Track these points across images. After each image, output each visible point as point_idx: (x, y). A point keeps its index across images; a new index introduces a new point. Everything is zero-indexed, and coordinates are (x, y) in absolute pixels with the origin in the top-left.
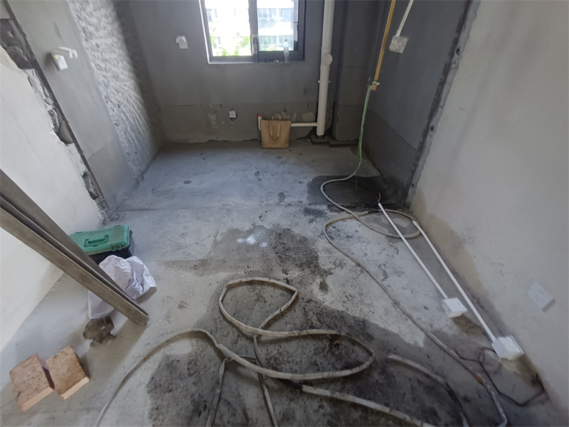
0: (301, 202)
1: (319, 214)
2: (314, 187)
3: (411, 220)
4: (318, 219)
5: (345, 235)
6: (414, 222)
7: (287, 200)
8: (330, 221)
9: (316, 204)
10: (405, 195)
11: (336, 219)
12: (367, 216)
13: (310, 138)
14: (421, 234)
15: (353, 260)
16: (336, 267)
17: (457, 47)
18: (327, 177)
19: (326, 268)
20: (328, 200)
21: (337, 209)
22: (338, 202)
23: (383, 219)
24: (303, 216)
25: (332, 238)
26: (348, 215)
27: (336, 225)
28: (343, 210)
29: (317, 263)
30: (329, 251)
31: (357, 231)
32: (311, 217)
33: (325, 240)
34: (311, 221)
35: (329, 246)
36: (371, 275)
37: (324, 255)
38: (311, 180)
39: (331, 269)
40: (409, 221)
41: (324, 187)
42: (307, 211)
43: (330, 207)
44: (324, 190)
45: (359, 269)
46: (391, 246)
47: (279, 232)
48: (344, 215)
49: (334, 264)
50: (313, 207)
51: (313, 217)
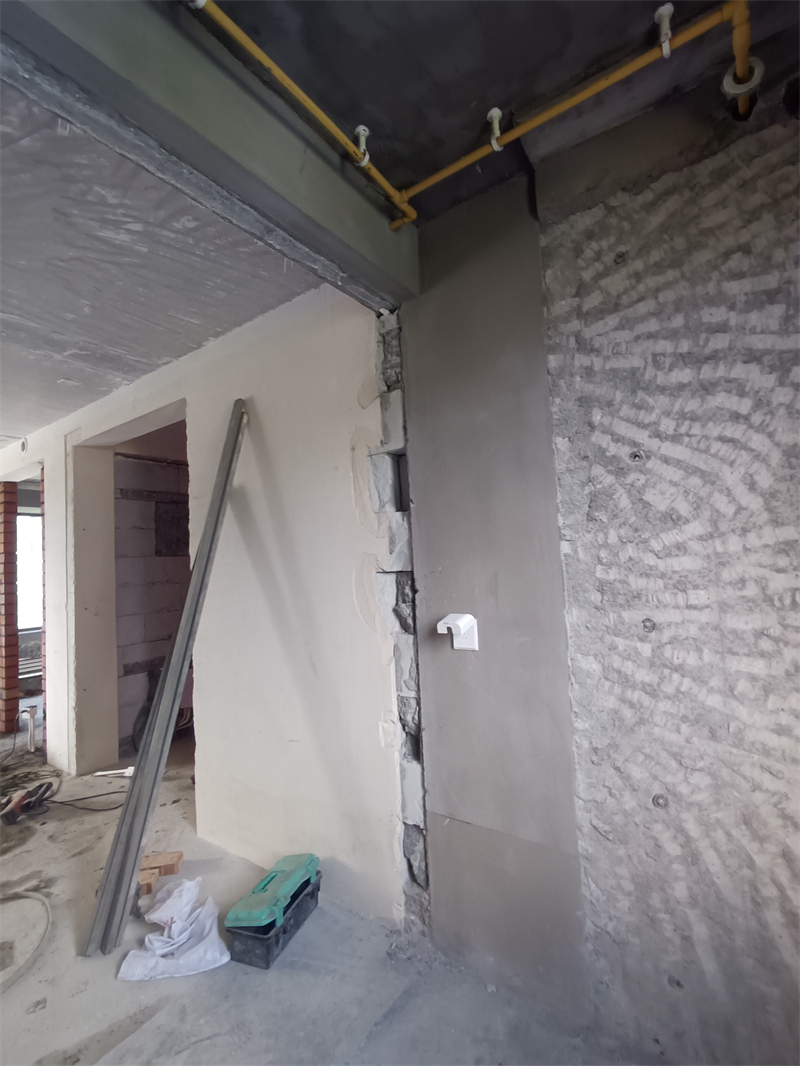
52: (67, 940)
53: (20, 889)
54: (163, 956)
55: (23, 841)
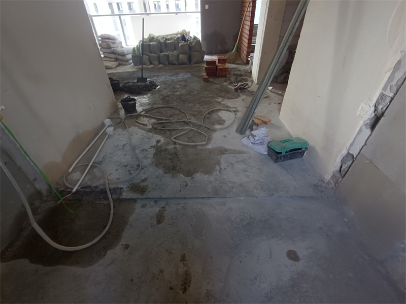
52: (235, 127)
53: (231, 110)
54: (252, 143)
55: (237, 98)
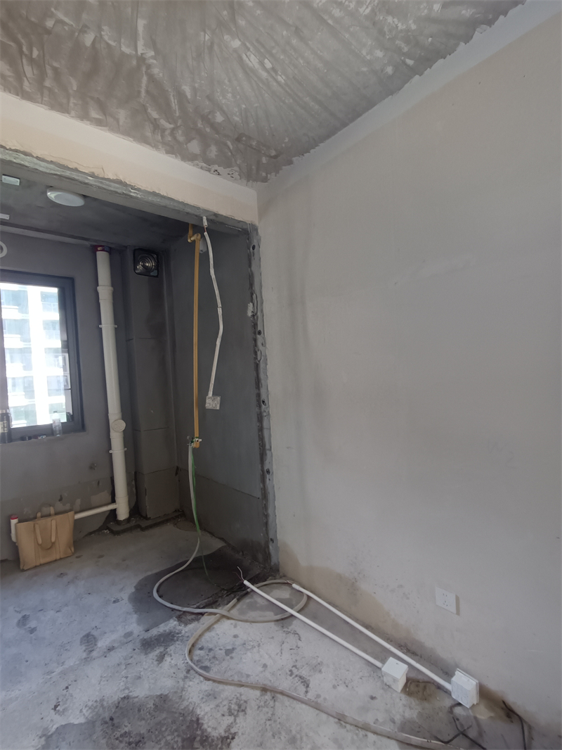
0: (129, 634)
1: (168, 639)
2: (142, 599)
3: (290, 585)
4: (171, 649)
5: (223, 652)
6: (295, 586)
7: (102, 644)
8: (191, 641)
9: (156, 625)
10: (267, 556)
11: (199, 632)
12: (238, 606)
13: (108, 528)
14: (309, 597)
15: (253, 687)
16: (236, 716)
17: (262, 399)
18: (156, 574)
19: (221, 731)
20: (173, 610)
21: (193, 616)
22: (188, 606)
23: (259, 600)
24: (143, 657)
25: (206, 668)
26: (213, 618)
27: (203, 642)
28: (202, 614)
29: (203, 731)
30: (212, 696)
31: (235, 636)
32: (158, 651)
33: (198, 679)
34: (161, 658)
35: (207, 686)
36: (288, 696)
37: (207, 709)
38: (133, 590)
39: (230, 727)
40: (288, 587)
41: (158, 591)
42: (147, 645)
43: (181, 617)
44: (160, 597)
45: (268, 696)
46: (288, 633)
47: (107, 716)
48: (206, 621)
49: (231, 714)
50: (154, 632)
51: (162, 649)
